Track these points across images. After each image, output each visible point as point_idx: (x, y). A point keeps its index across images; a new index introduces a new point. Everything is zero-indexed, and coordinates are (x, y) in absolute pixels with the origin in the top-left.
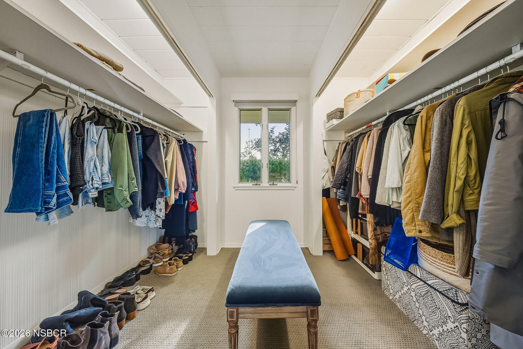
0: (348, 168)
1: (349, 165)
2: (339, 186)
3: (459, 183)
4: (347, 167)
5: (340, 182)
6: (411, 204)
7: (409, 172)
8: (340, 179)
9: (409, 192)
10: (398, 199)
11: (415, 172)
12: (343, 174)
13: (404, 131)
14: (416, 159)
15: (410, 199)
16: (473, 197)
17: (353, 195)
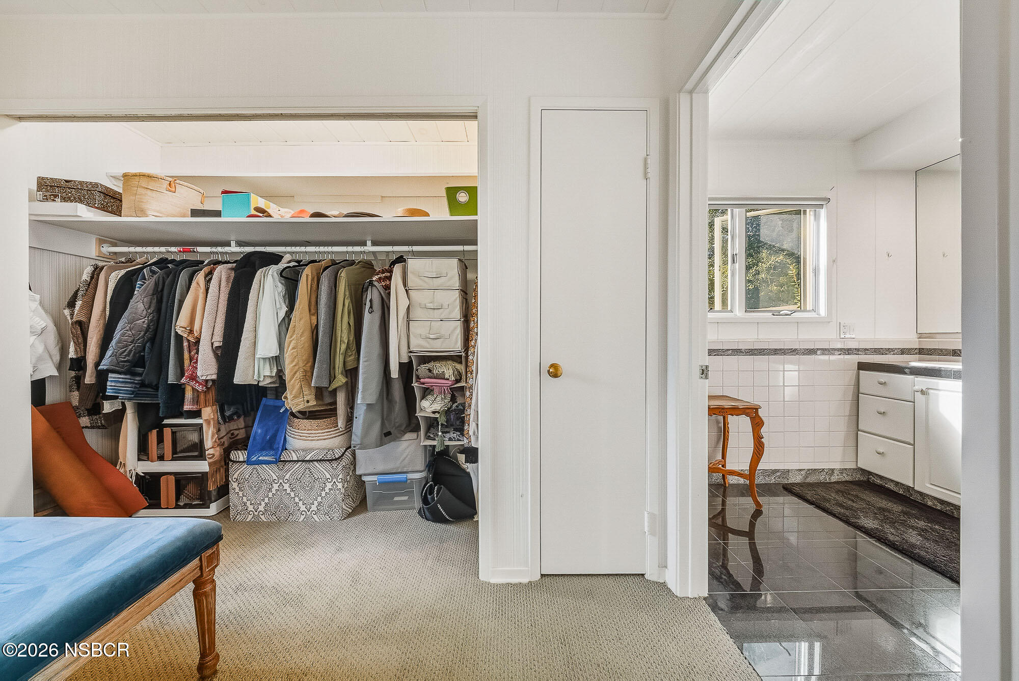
0: (150, 328)
1: (152, 321)
2: (127, 366)
3: (344, 347)
4: (148, 326)
5: (129, 356)
6: (298, 373)
7: (293, 338)
8: (131, 351)
9: (296, 360)
10: (271, 372)
11: (301, 336)
12: (138, 339)
13: (280, 285)
14: (302, 322)
15: (297, 367)
16: (352, 357)
17: (171, 379)
